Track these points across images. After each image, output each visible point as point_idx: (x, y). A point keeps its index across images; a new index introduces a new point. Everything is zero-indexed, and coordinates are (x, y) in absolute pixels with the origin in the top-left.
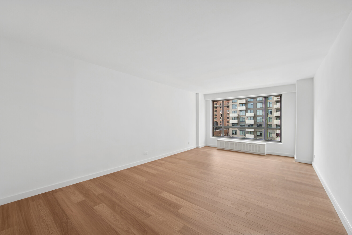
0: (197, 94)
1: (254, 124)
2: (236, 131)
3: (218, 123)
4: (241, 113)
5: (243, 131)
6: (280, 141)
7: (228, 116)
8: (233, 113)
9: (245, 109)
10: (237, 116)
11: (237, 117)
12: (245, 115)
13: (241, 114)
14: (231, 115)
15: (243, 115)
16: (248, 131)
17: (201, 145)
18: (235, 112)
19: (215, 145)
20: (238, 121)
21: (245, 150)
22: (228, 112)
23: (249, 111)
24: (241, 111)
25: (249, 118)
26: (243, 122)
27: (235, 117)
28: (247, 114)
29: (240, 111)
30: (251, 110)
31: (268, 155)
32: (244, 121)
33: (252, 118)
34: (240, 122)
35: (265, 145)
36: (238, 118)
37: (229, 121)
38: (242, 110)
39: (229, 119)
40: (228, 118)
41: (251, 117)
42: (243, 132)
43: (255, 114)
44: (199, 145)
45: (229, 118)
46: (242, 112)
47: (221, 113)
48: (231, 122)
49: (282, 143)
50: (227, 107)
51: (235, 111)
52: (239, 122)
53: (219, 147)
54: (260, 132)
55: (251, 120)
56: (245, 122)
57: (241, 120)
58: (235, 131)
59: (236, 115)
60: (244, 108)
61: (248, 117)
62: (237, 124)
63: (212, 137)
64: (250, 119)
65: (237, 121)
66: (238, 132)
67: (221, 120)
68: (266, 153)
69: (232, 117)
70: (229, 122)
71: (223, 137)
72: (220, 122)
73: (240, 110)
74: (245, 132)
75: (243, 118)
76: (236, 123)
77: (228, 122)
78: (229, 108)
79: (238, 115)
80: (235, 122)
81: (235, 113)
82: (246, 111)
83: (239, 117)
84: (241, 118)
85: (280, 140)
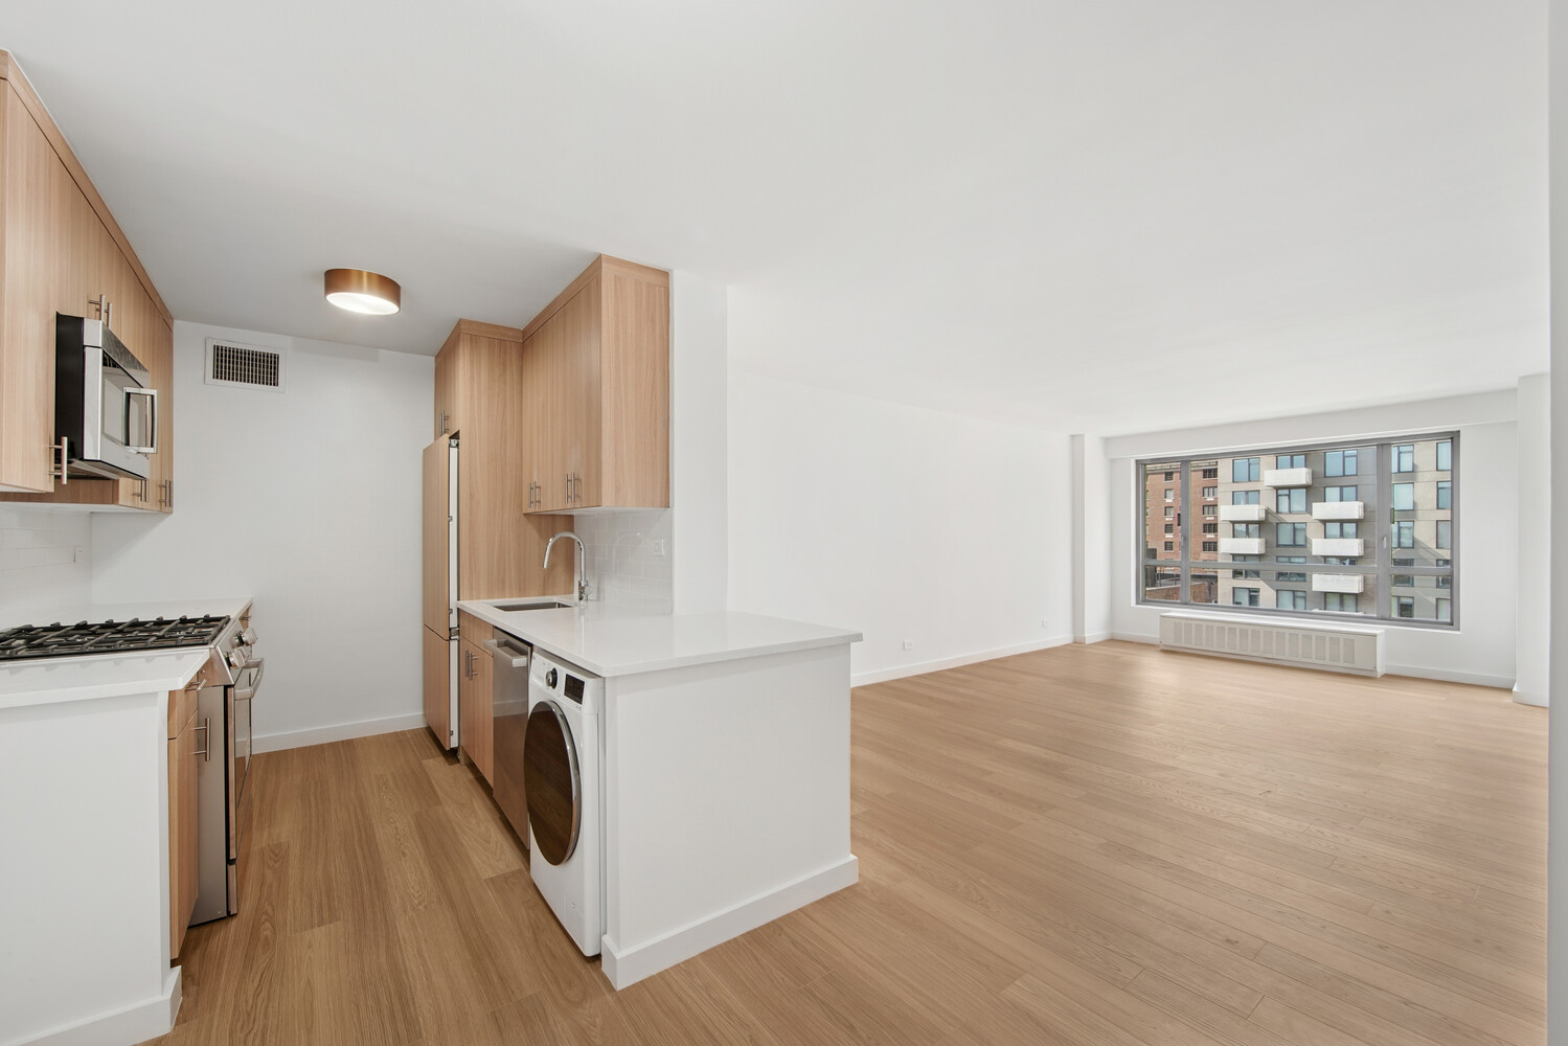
0: (1076, 439)
1: (1360, 557)
2: (1257, 591)
3: (1155, 550)
4: (1284, 501)
5: (1294, 591)
6: (1452, 624)
7: (1210, 519)
8: (1239, 504)
9: (1310, 482)
10: (1263, 515)
11: (1259, 523)
12: (1309, 510)
13: (1284, 507)
14: (1226, 512)
15: (1298, 513)
16: (1326, 593)
17: (1094, 632)
18: (1250, 496)
19: (1153, 634)
20: (1266, 543)
21: (1287, 656)
22: (1211, 499)
23: (1333, 493)
24: (1286, 492)
25: (1334, 529)
26: (1295, 545)
27: (1248, 523)
28: (1316, 506)
29: (1280, 492)
30: (1341, 487)
31: (1391, 677)
32: (1300, 541)
33: (1350, 528)
34: (1278, 546)
35: (1375, 636)
36: (1264, 526)
37: (1216, 543)
38: (1289, 488)
39: (1215, 531)
40: (1212, 527)
41: (1342, 522)
42: (1294, 598)
43: (1365, 507)
44: (1083, 632)
45: (1216, 525)
46: (1289, 495)
47: (1169, 500)
48: (1227, 545)
49: (1459, 630)
50: (1205, 471)
51: (1247, 492)
52: (1273, 547)
53: (1171, 642)
54: (1399, 597)
55: (1342, 535)
56: (1305, 545)
57: (1285, 537)
58: (1250, 590)
59: (1254, 512)
60: (1300, 475)
61: (1325, 522)
62: (1260, 556)
63: (1137, 603)
64: (1338, 532)
65: (1263, 540)
66: (1267, 595)
67: (1169, 536)
68: (1380, 671)
69: (1234, 523)
70: (1215, 549)
71: (1186, 604)
72: (1168, 546)
73: (1277, 488)
74: (1305, 598)
75: (1295, 530)
76: (1257, 552)
77: (1211, 546)
78: (1215, 476)
79: (1267, 512)
80: (1253, 545)
81: (1247, 502)
82: (1314, 491)
83: (1273, 520)
84: (1281, 527)
85: (1452, 618)
